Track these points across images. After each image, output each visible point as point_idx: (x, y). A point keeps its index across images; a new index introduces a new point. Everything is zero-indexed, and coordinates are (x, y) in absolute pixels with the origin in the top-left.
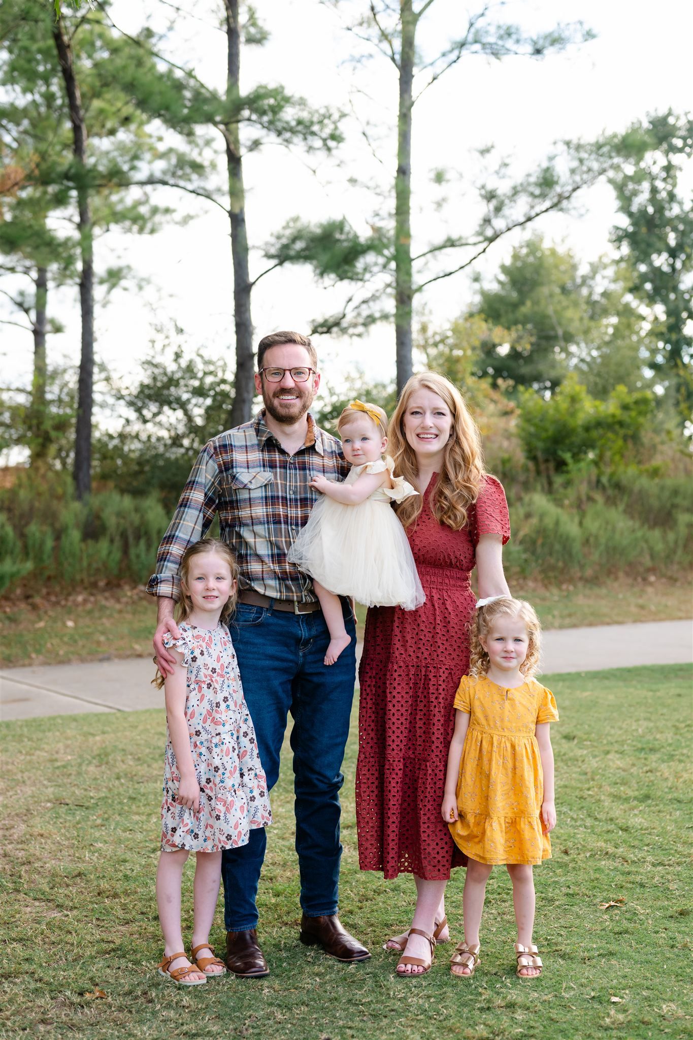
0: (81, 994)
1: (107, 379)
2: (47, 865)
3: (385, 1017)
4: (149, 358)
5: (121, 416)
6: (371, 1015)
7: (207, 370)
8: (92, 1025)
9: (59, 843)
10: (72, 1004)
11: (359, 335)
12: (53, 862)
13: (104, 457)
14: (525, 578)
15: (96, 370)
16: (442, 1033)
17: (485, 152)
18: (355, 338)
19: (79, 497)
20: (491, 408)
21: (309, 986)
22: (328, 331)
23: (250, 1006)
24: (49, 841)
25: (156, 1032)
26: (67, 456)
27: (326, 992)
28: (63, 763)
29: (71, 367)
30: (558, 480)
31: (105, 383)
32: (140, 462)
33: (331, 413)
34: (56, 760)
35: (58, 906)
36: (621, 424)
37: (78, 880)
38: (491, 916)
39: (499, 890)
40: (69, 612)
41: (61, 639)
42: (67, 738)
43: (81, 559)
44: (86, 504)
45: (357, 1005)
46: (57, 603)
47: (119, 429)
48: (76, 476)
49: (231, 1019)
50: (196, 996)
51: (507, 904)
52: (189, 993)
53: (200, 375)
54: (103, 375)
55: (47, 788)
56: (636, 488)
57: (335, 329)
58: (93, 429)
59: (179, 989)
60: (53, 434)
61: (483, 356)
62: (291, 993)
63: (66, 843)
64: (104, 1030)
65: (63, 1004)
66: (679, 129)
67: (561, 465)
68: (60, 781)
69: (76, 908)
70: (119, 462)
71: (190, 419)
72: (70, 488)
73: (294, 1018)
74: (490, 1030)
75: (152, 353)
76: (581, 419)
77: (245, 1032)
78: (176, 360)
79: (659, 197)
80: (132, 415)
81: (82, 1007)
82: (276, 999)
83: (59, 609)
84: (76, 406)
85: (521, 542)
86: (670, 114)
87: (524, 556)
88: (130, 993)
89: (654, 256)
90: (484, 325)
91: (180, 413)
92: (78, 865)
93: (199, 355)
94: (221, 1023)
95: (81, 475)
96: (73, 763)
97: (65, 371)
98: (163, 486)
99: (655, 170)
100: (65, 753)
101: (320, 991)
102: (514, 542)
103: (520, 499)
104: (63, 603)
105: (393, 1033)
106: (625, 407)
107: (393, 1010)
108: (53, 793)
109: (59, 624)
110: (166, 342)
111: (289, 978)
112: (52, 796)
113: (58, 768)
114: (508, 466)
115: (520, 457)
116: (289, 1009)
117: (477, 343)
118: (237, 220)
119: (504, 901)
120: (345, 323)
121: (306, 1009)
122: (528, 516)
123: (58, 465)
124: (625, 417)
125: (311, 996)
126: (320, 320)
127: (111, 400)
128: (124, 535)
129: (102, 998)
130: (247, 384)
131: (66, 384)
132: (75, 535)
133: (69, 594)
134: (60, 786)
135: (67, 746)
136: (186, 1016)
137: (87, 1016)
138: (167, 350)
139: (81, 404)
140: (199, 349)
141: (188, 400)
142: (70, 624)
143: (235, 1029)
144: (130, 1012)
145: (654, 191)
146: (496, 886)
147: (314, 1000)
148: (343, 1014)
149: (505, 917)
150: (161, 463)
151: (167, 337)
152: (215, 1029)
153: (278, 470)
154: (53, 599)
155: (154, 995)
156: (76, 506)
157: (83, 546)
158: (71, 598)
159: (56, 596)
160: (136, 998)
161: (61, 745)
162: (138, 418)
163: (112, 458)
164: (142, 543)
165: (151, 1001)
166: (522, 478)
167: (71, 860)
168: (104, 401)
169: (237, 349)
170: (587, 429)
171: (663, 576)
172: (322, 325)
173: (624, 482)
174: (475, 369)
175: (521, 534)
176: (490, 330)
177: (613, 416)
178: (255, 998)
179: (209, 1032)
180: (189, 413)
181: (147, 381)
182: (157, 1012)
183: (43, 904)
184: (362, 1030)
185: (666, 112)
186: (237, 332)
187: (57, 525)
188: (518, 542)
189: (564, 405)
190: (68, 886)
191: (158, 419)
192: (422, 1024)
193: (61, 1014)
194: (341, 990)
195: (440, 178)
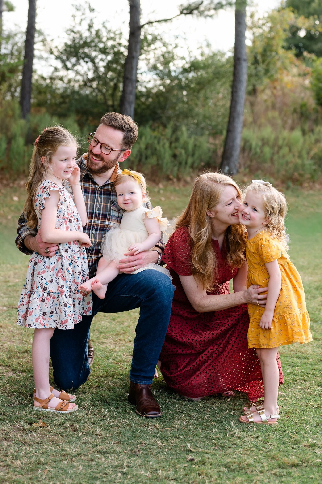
0: (30, 424)
1: (43, 41)
2: (5, 344)
3: (230, 448)
4: (71, 28)
5: (51, 66)
6: (220, 446)
7: (109, 37)
8: (38, 443)
9: (12, 332)
10: (24, 429)
11: (211, 16)
12: (9, 343)
13: (40, 93)
14: (314, 182)
15: (36, 35)
16: (268, 460)
18: (208, 18)
19: (24, 116)
20: (295, 71)
21: (179, 426)
22: (191, 13)
23: (140, 437)
24: (6, 330)
25: (80, 450)
26: (15, 91)
27: (189, 430)
28: (13, 284)
29: (20, 33)
31: (42, 43)
32: (63, 96)
33: (190, 67)
34: (9, 282)
35: (13, 370)
37: (26, 354)
38: (297, 390)
39: (302, 374)
40: (15, 191)
41: (10, 208)
42: (15, 269)
43: (24, 157)
44: (28, 121)
45: (211, 439)
46: (8, 185)
47: (50, 74)
48: (21, 103)
49: (128, 444)
50: (105, 429)
51: (307, 383)
52: (101, 426)
53: (104, 39)
54: (41, 38)
55: (3, 298)
57: (195, 12)
58: (33, 74)
59: (94, 424)
60: (7, 74)
61: (290, 35)
62: (167, 430)
63: (17, 332)
64: (46, 446)
65: (19, 429)
68: (11, 294)
69: (24, 371)
70: (49, 96)
71: (96, 69)
72: (18, 111)
73: (169, 445)
74: (299, 459)
75: (73, 24)
77: (138, 452)
78: (89, 30)
80: (59, 64)
81: (31, 431)
82: (158, 433)
83: (8, 189)
84: (22, 58)
85: (313, 158)
87: (314, 167)
88: (62, 424)
90: (292, 15)
91: (90, 65)
92: (25, 345)
93: (104, 27)
94: (122, 446)
95: (25, 103)
96: (20, 284)
97: (16, 35)
98: (78, 112)
100: (14, 277)
101: (186, 430)
102: (308, 158)
103: (312, 131)
104: (11, 185)
105: (235, 458)
107: (234, 444)
108: (8, 301)
109: (9, 199)
110: (83, 17)
111: (165, 421)
112: (7, 303)
113: (10, 286)
114: (304, 109)
115: (312, 103)
116: (166, 440)
117: (287, 27)
119: (305, 381)
120: (202, 8)
121: (177, 440)
122: (317, 141)
123: (8, 97)
125: (180, 433)
126: (186, 5)
127: (45, 55)
129: (44, 427)
130: (136, 46)
131: (16, 44)
132: (21, 141)
133: (15, 180)
134: (11, 297)
135: (15, 274)
136: (99, 441)
137: (34, 437)
138: (83, 22)
139: (26, 57)
140: (104, 23)
141: (96, 56)
142: (16, 199)
143: (131, 450)
144: (63, 436)
146: (299, 371)
147: (182, 435)
148: (202, 445)
149: (306, 391)
150: (76, 97)
151: (83, 14)
152: (118, 449)
153: (90, 195)
154: (5, 182)
155: (78, 426)
156: (22, 122)
157: (26, 148)
158: (16, 182)
159: (7, 180)
160: (66, 428)
161: (11, 273)
162: (63, 67)
163: (45, 93)
165: (75, 430)
166: (313, 117)
167: (21, 342)
168: (41, 55)
169: (130, 23)
172: (187, 9)
174: (285, 44)
175: (312, 153)
176: (296, 18)
178: (144, 432)
179: (114, 451)
180: (96, 65)
181: (69, 43)
182: (80, 437)
183: (3, 368)
184: (215, 455)
186: (130, 12)
187: (9, 134)
188: (310, 158)
190: (19, 358)
191: (76, 68)
192: (254, 453)
193: (17, 435)
194: (200, 430)
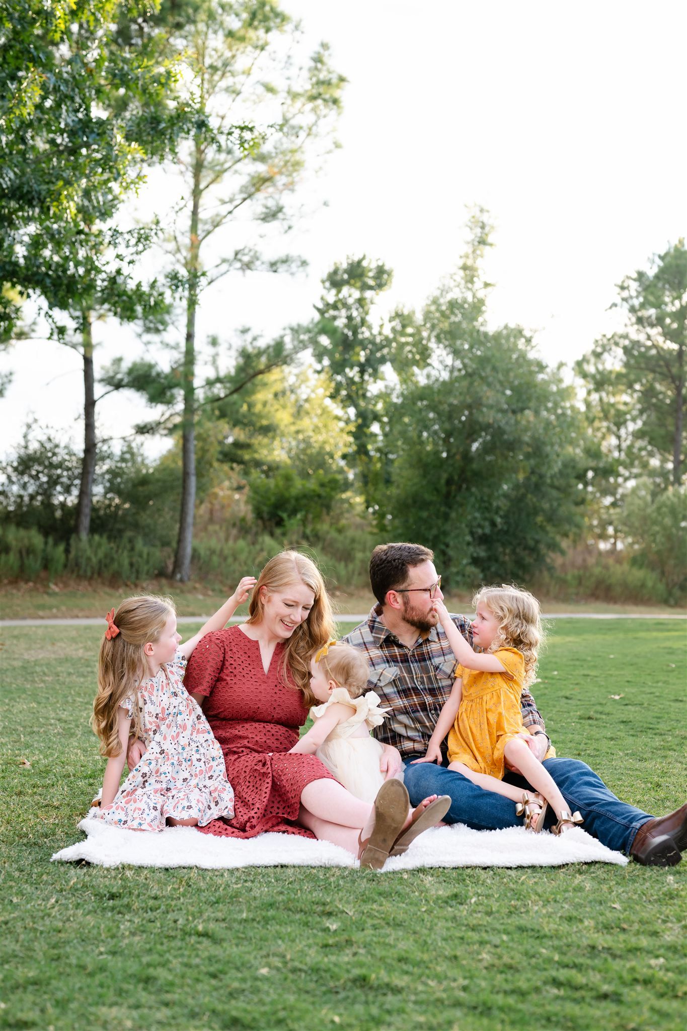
17: (245, 331)
20: (227, 483)
30: (278, 531)
36: (319, 496)
56: (329, 537)
66: (370, 270)
67: (280, 523)
76: (294, 492)
79: (354, 322)
86: (364, 258)
89: (347, 370)
90: (226, 426)
99: (350, 301)
103: (254, 541)
106: (322, 485)
114: (244, 522)
118: (88, 361)
122: (262, 550)
124: (322, 492)
128: (20, 552)
145: (350, 318)
164: (31, 556)
166: (253, 529)
170: (297, 499)
171: (345, 592)
173: (320, 534)
177: (314, 491)
185: (361, 257)
186: (86, 429)
189: (281, 483)
195: (214, 342)
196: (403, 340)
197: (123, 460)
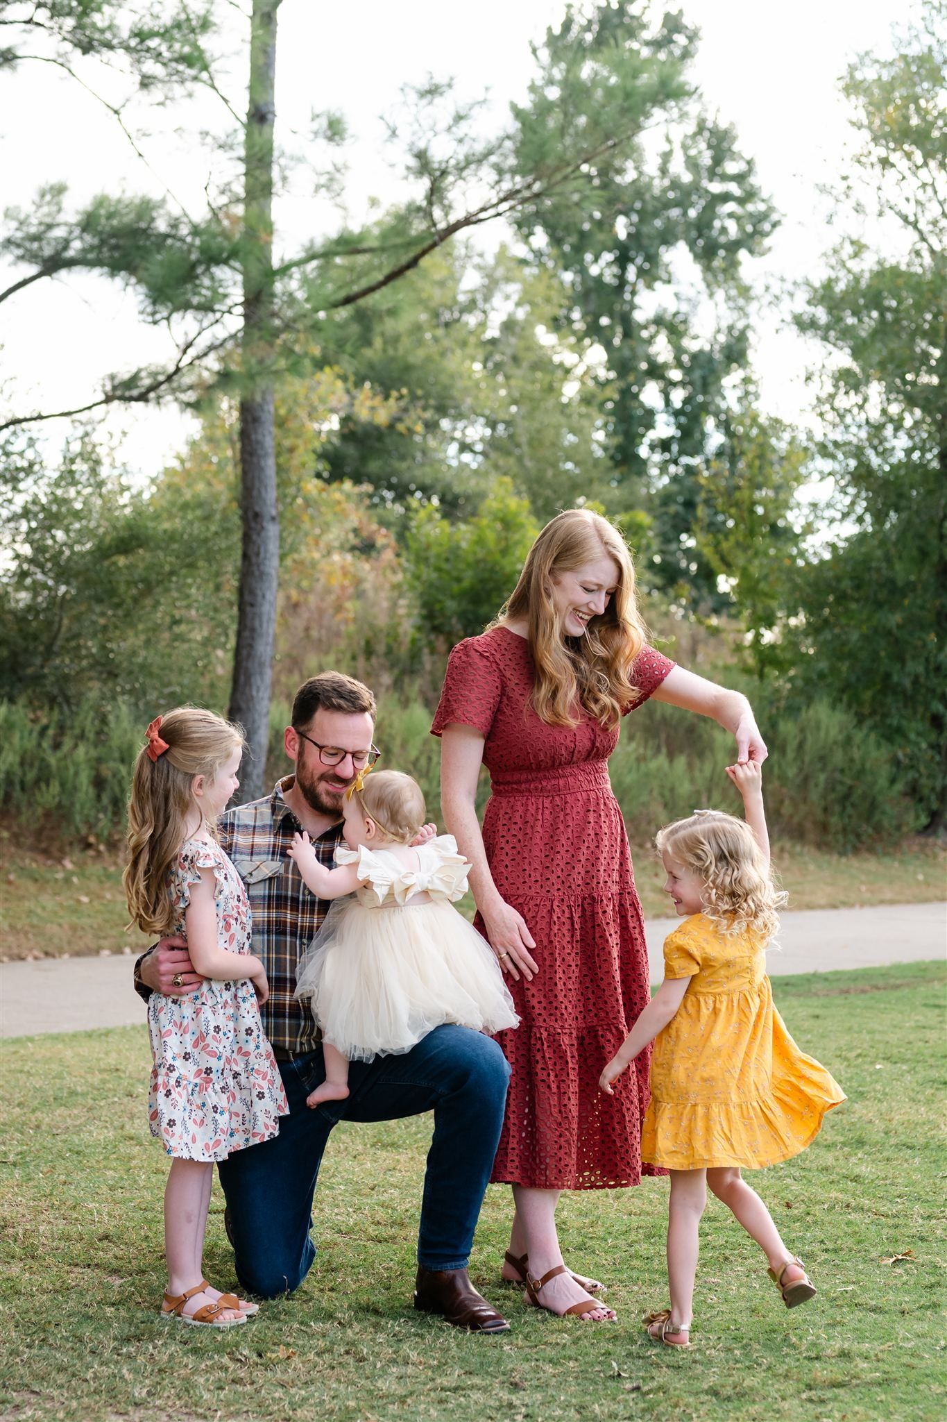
17: (432, 91)
89: (588, 258)
195: (335, 130)
196: (716, 187)
197: (68, 477)
